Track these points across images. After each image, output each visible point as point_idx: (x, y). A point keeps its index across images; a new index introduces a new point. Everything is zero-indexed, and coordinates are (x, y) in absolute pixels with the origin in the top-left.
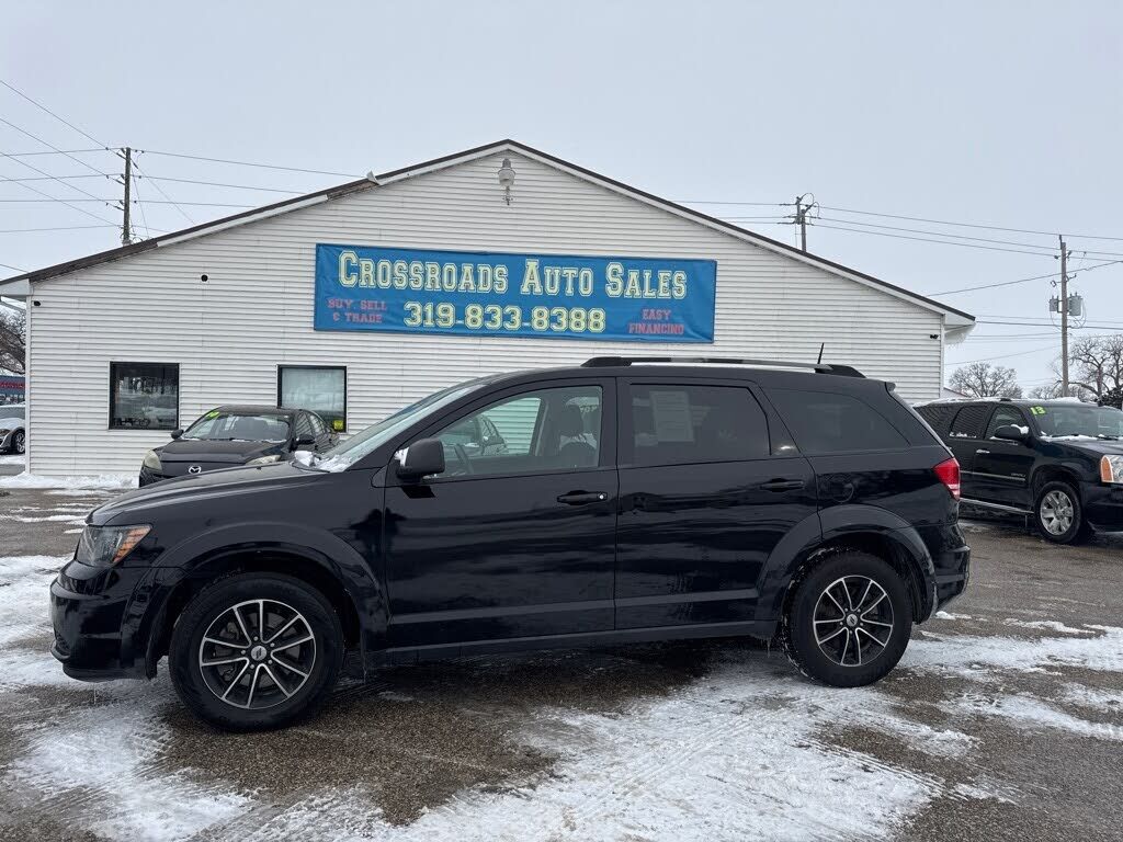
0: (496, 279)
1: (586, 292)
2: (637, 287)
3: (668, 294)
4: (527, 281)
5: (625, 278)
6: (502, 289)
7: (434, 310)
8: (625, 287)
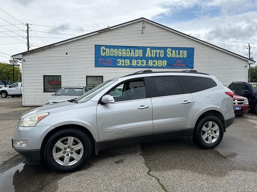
0: (139, 53)
1: (162, 56)
2: (175, 55)
3: (182, 56)
4: (147, 53)
5: (172, 52)
6: (141, 56)
7: (124, 61)
8: (172, 55)
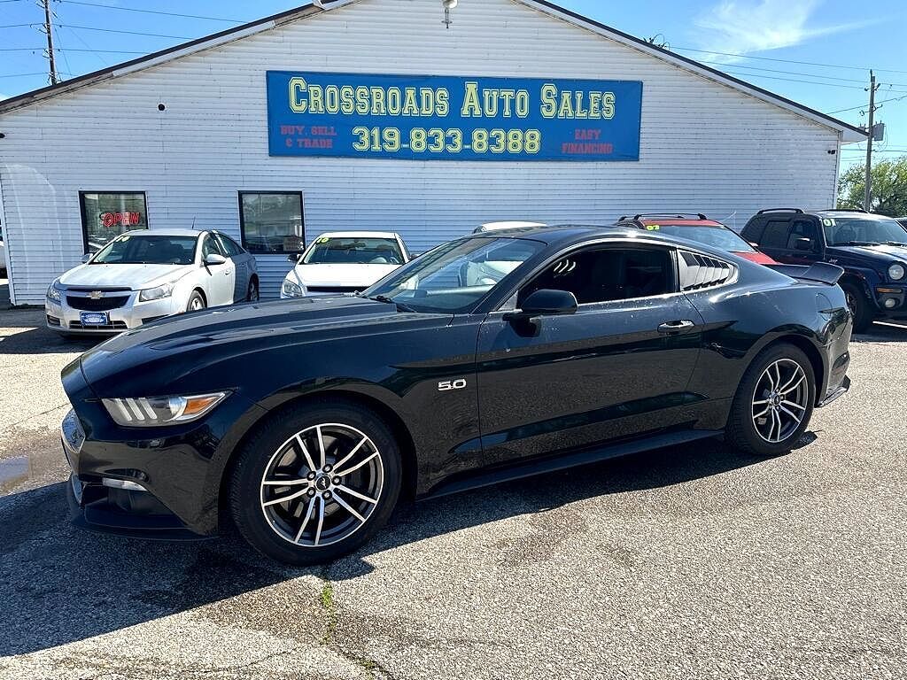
1: (523, 113)
2: (569, 108)
3: (598, 115)
4: (467, 104)
5: (559, 100)
6: (443, 113)
7: (381, 134)
8: (558, 108)
